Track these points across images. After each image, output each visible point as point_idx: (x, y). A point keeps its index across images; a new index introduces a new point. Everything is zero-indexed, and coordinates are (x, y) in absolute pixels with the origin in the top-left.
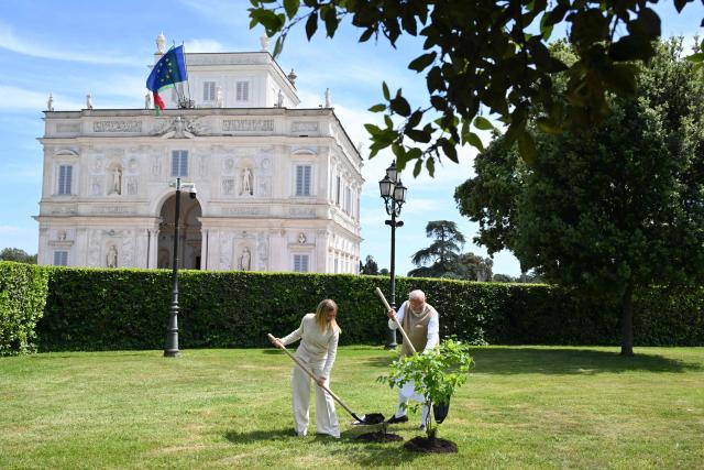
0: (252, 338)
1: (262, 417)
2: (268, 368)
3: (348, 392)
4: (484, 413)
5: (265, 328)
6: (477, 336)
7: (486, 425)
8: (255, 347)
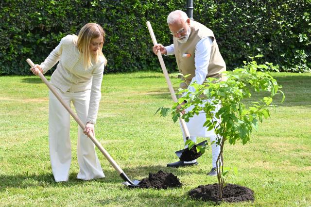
0: (9, 63)
1: (12, 161)
2: (27, 101)
3: (127, 130)
4: (294, 155)
5: (24, 50)
6: (298, 61)
7: (295, 168)
8: (11, 74)
